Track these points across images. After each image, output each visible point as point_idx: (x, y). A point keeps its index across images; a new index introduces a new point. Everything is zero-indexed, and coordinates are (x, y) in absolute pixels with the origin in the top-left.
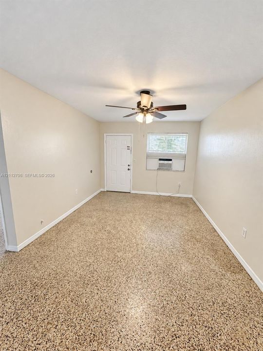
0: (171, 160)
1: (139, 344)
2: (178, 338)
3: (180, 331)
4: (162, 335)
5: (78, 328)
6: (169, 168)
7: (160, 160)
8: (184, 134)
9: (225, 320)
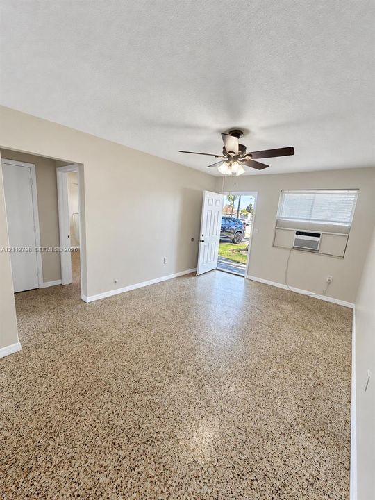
0: (318, 235)
1: (111, 422)
2: (151, 447)
3: (159, 442)
4: (138, 432)
5: (81, 378)
6: (312, 249)
7: (298, 233)
8: (351, 192)
9: (231, 476)
